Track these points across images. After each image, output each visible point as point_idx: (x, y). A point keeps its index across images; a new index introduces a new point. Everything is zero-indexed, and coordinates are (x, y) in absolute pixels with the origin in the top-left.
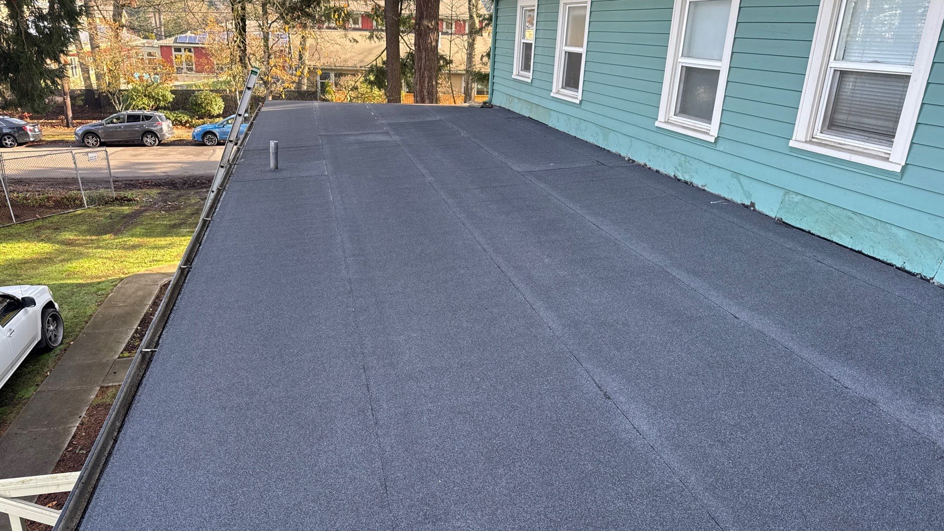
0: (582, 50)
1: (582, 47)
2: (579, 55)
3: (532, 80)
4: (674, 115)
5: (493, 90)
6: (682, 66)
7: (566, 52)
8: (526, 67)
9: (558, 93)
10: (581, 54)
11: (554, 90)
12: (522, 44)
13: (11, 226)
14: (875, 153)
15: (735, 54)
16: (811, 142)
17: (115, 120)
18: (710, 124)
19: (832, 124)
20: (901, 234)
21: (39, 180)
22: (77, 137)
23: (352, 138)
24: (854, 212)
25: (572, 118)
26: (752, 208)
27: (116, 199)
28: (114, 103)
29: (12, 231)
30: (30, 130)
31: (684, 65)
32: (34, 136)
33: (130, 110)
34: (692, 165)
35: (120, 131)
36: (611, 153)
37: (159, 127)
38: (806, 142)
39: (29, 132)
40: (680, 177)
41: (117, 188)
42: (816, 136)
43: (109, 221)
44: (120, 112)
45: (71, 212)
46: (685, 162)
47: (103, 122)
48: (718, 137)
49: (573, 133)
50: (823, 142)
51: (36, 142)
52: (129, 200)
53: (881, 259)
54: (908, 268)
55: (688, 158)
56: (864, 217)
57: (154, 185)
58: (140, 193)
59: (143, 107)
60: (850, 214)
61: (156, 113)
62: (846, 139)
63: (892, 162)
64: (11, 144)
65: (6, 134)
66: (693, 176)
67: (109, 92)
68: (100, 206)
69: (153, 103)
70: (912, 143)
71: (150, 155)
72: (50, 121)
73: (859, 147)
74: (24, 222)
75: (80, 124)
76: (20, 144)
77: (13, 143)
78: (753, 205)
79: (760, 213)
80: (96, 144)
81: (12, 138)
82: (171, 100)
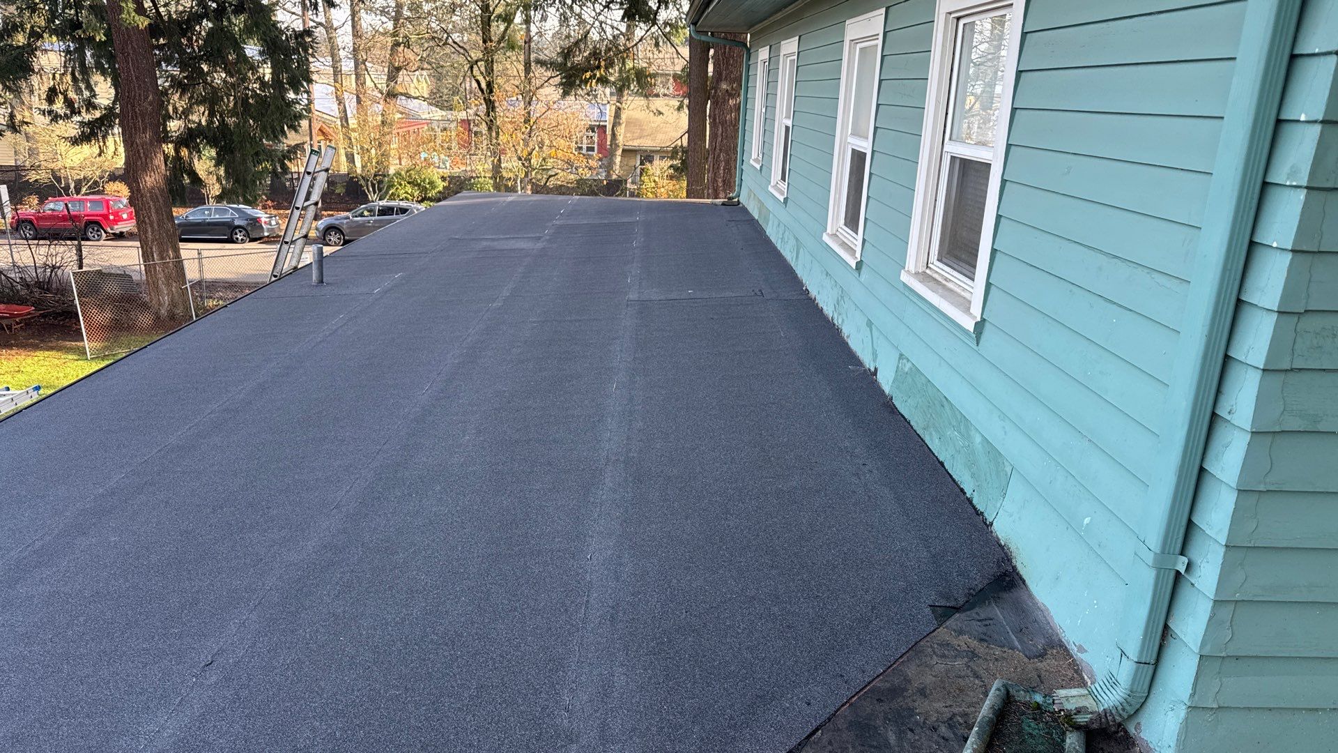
0: (789, 123)
1: (791, 118)
3: (761, 167)
4: (843, 224)
5: (742, 180)
6: (852, 150)
7: (786, 126)
9: (774, 187)
10: (790, 130)
11: (772, 183)
14: (969, 297)
15: (876, 130)
16: (923, 276)
17: (366, 213)
18: (857, 236)
22: (317, 233)
23: (485, 244)
24: (945, 397)
25: (781, 224)
26: (875, 377)
28: (366, 191)
30: (265, 222)
31: (853, 147)
33: (386, 200)
34: (844, 303)
35: (369, 226)
36: (797, 278)
38: (919, 275)
39: (263, 225)
40: (836, 321)
42: (931, 266)
44: (373, 202)
47: (350, 214)
48: (861, 260)
49: (780, 247)
50: (933, 276)
51: (273, 237)
53: (958, 480)
54: (975, 501)
55: (843, 292)
56: (954, 408)
59: (406, 197)
61: (417, 205)
63: (970, 314)
64: (242, 240)
65: (238, 227)
69: (418, 192)
70: (988, 283)
75: (329, 215)
76: (252, 240)
77: (245, 238)
78: (875, 373)
79: (879, 386)
80: (339, 242)
81: (244, 232)
82: (441, 188)
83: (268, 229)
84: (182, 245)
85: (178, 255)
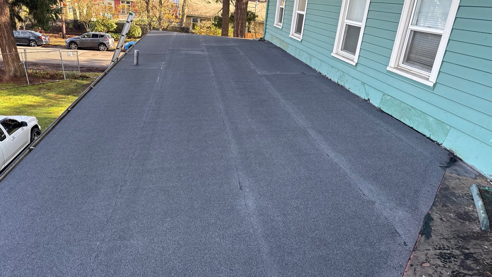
0: (304, 13)
1: (304, 11)
2: (302, 16)
3: (282, 28)
4: (341, 50)
5: (266, 32)
6: (346, 24)
7: (298, 14)
8: (280, 21)
9: (292, 35)
10: (303, 15)
11: (291, 34)
12: (280, 8)
13: (27, 86)
14: (424, 76)
15: (368, 19)
16: (397, 68)
17: (86, 36)
18: (355, 56)
19: (408, 59)
20: (431, 119)
21: (45, 65)
22: (66, 44)
23: (184, 52)
24: (412, 107)
25: (297, 49)
26: (368, 102)
27: (81, 76)
28: (86, 28)
29: (27, 89)
30: (44, 39)
31: (347, 24)
32: (45, 42)
33: (94, 32)
34: (345, 77)
35: (88, 42)
36: (312, 68)
37: (107, 42)
38: (395, 68)
39: (43, 39)
40: (340, 83)
41: (81, 71)
42: (400, 65)
43: (75, 87)
44: (89, 32)
45: (57, 81)
46: (343, 75)
47: (80, 37)
48: (357, 63)
49: (297, 57)
50: (403, 69)
51: (47, 45)
52: (87, 77)
53: (421, 132)
54: (431, 138)
55: (344, 73)
56: (416, 110)
57: (101, 71)
58: (93, 74)
59: (101, 31)
60: (410, 107)
61: (107, 34)
62: (413, 68)
63: (430, 81)
64: (34, 45)
65: (32, 40)
66: (345, 83)
67: (84, 22)
68: (72, 79)
69: (106, 29)
70: (440, 72)
71: (102, 55)
72: (55, 35)
73: (417, 72)
74: (34, 85)
75: (69, 37)
76: (38, 46)
77: (35, 45)
78: (369, 100)
79: (371, 104)
80: (76, 48)
81: (34, 42)
82: (115, 28)
83: (45, 41)
84: (18, 47)
85: (17, 51)
